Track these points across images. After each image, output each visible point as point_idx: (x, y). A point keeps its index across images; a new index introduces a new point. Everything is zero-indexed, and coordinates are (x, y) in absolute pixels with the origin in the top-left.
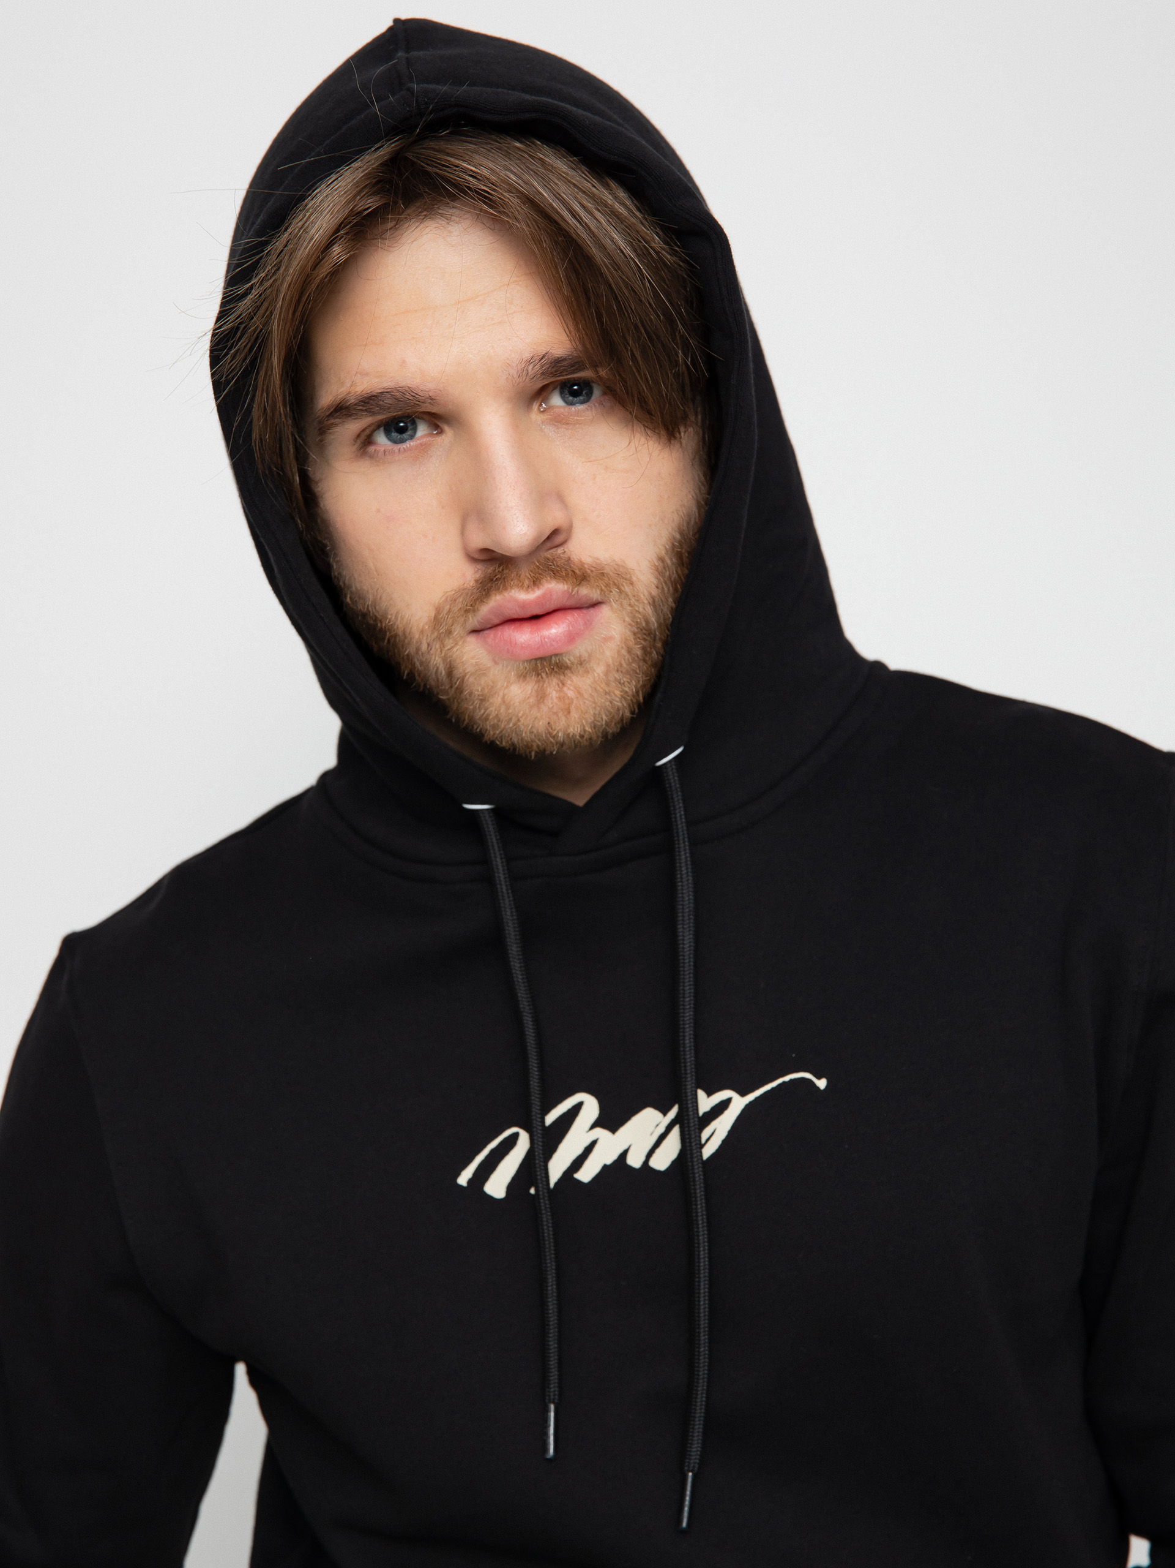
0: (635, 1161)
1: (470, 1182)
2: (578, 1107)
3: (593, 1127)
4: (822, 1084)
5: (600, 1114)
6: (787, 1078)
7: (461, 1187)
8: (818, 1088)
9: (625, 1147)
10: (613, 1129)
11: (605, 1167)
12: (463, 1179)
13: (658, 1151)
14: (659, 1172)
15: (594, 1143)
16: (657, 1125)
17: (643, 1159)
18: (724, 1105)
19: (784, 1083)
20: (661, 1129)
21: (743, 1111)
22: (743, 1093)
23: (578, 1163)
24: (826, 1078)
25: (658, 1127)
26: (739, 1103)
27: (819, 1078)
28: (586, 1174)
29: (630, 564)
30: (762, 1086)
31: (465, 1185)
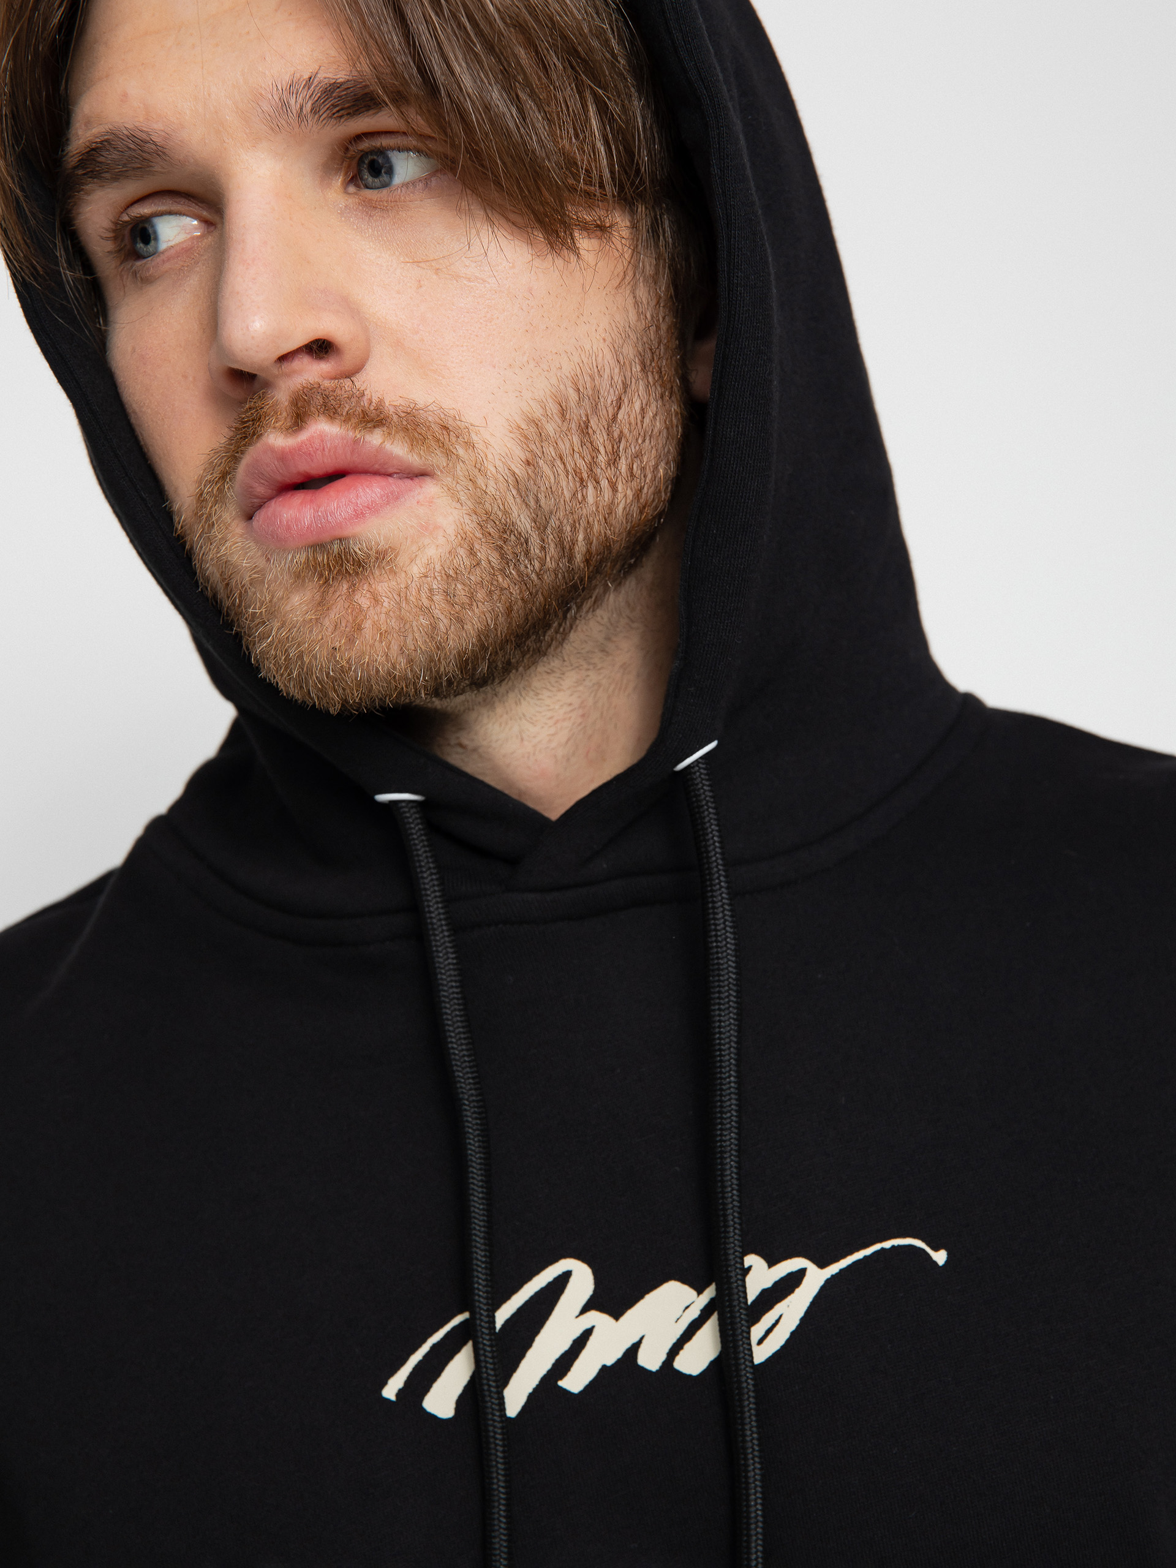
0: (650, 1359)
1: (400, 1393)
2: (563, 1279)
3: (585, 1310)
4: (940, 1257)
5: (595, 1291)
6: (887, 1244)
7: (388, 1400)
8: (935, 1263)
9: (636, 1339)
10: (616, 1314)
11: (604, 1369)
12: (390, 1391)
13: (688, 1346)
14: (689, 1377)
15: (587, 1334)
16: (687, 1307)
17: (663, 1357)
18: (794, 1280)
19: (883, 1249)
20: (694, 1313)
21: (823, 1289)
22: (822, 1264)
23: (564, 1363)
24: (946, 1250)
25: (687, 1311)
26: (816, 1278)
27: (936, 1249)
28: (575, 1381)
29: (471, 416)
30: (851, 1253)
31: (393, 1398)
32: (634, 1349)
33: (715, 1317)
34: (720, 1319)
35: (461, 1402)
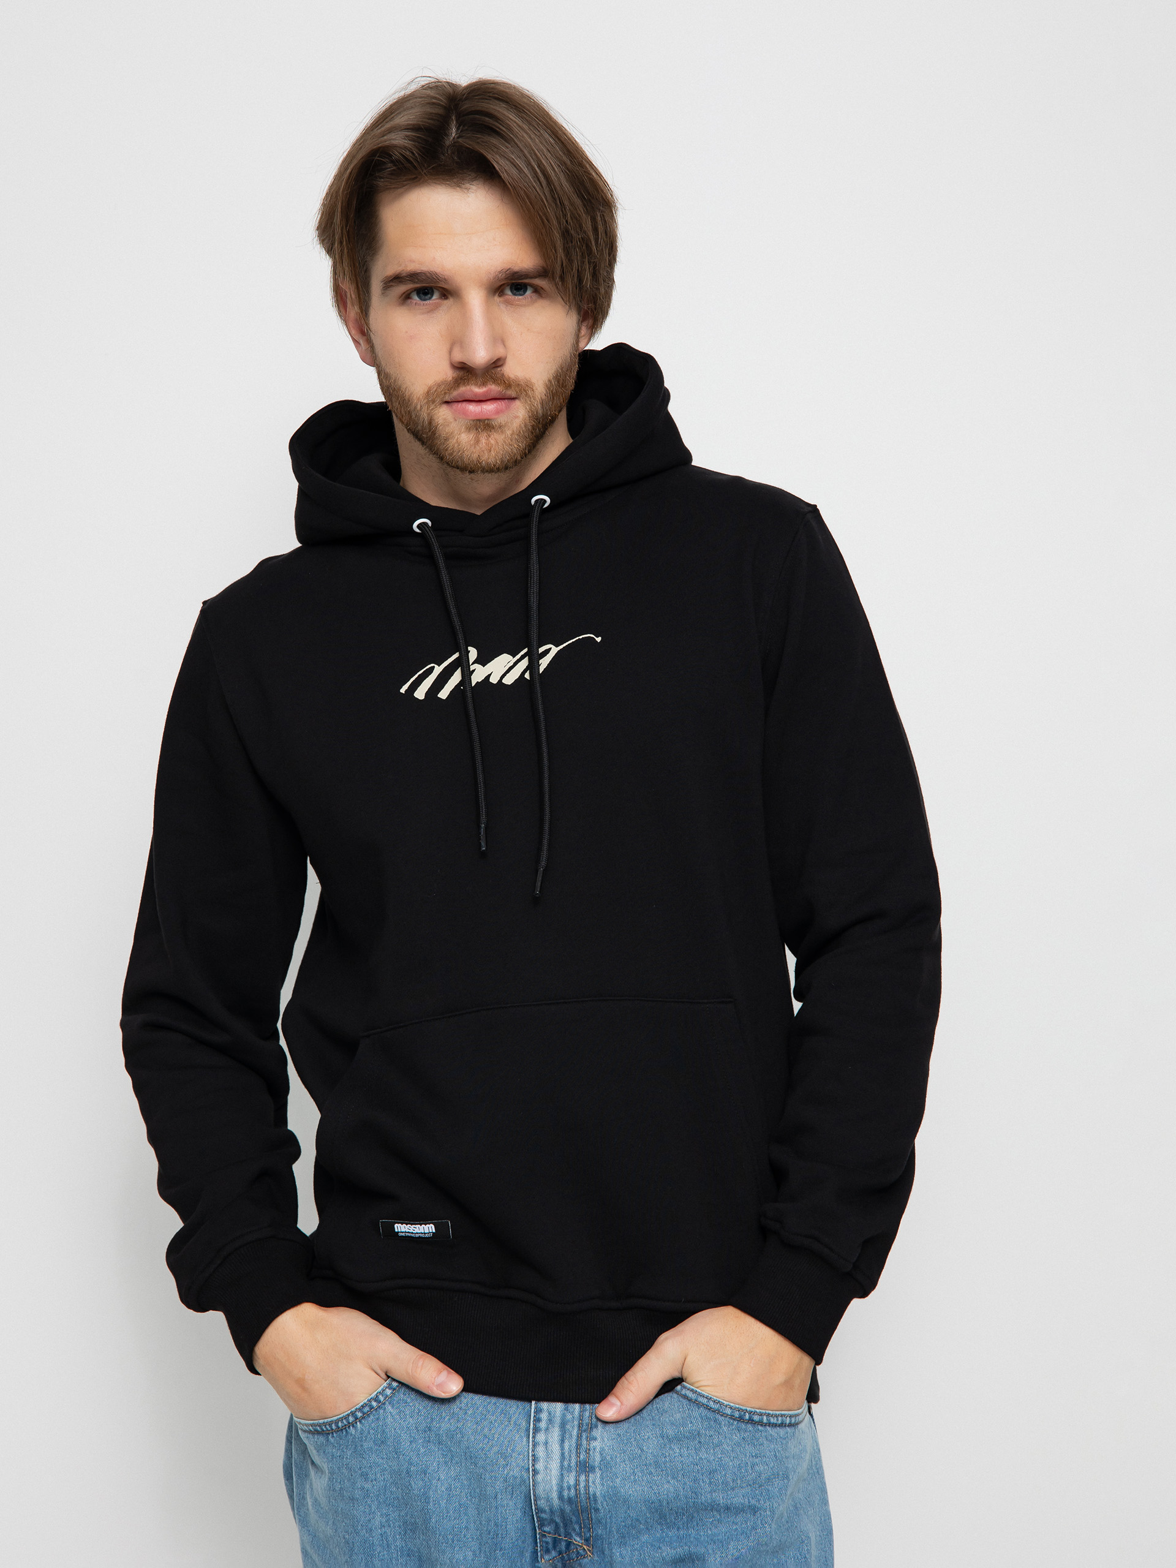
0: (494, 680)
1: (406, 691)
3: (473, 663)
4: (599, 639)
5: (479, 657)
6: (581, 637)
7: (401, 693)
8: (597, 641)
9: (490, 673)
10: (485, 663)
12: (403, 690)
13: (511, 672)
14: (508, 684)
15: (473, 671)
17: (500, 677)
18: (548, 650)
19: (579, 639)
20: (515, 661)
21: (556, 654)
24: (601, 637)
25: (512, 661)
26: (555, 650)
27: (597, 637)
29: (534, 381)
30: (568, 641)
31: (404, 693)
32: (489, 676)
33: (527, 658)
34: (529, 658)
35: (427, 694)
